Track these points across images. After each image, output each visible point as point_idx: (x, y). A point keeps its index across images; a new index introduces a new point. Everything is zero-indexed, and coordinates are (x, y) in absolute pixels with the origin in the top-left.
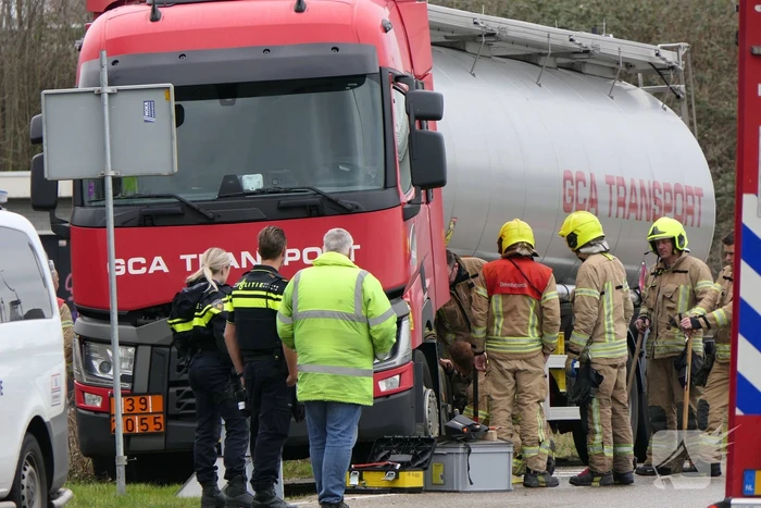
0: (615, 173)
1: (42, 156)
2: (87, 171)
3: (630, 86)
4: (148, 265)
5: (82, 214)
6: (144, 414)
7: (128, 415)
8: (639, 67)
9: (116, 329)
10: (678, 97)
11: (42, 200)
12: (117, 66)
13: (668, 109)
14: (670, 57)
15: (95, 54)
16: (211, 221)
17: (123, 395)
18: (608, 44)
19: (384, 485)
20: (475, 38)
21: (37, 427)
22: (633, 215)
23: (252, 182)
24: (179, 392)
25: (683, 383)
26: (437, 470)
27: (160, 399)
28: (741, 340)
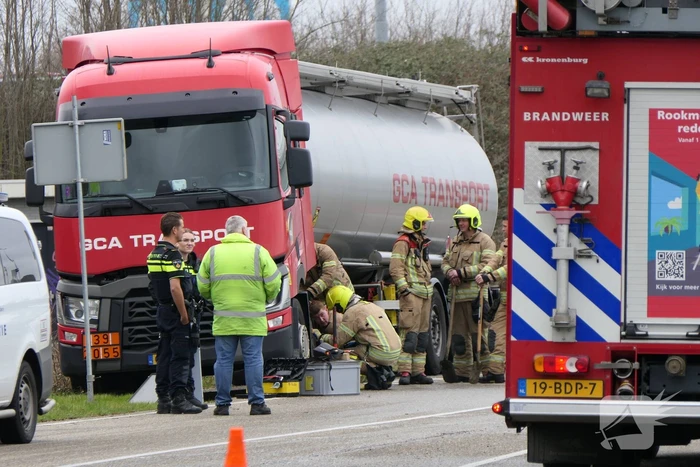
0: (428, 176)
1: (33, 170)
2: (64, 179)
3: (439, 115)
4: (108, 243)
5: (61, 208)
6: (106, 346)
7: (95, 347)
8: (444, 102)
9: (86, 288)
10: (472, 122)
11: (33, 199)
12: (84, 106)
13: (465, 131)
14: (466, 95)
15: (68, 98)
16: (150, 212)
17: (91, 333)
18: (423, 87)
19: (273, 392)
20: (331, 84)
21: (31, 357)
22: (441, 203)
23: (179, 185)
24: (130, 330)
25: (476, 319)
26: (309, 381)
27: (117, 335)
28: (514, 288)
